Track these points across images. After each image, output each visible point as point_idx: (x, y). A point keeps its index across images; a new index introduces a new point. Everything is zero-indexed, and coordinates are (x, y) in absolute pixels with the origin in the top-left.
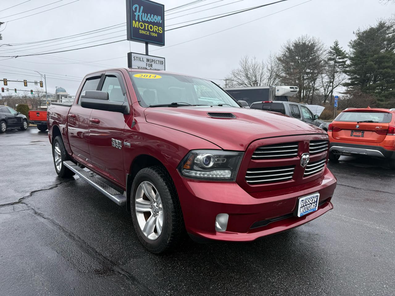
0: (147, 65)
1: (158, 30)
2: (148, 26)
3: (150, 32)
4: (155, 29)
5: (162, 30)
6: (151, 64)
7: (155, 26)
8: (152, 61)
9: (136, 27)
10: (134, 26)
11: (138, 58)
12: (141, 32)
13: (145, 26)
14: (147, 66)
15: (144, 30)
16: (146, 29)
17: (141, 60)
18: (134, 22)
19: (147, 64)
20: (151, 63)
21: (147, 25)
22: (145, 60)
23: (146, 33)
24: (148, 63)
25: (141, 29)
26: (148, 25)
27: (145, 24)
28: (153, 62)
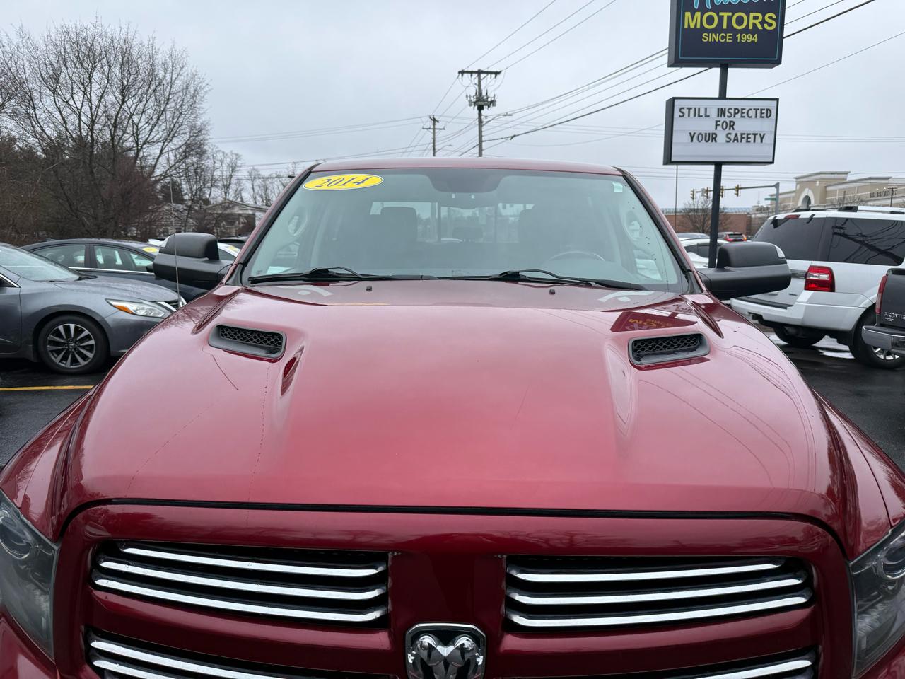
0: (717, 125)
1: (763, 22)
2: (730, 18)
3: (735, 32)
4: (752, 21)
5: (776, 20)
6: (731, 122)
7: (752, 15)
8: (735, 114)
9: (692, 26)
10: (686, 27)
11: (692, 111)
12: (706, 38)
13: (721, 18)
14: (719, 128)
15: (718, 30)
16: (725, 27)
17: (702, 113)
18: (688, 15)
19: (717, 122)
20: (732, 119)
21: (725, 15)
22: (713, 113)
23: (723, 37)
24: (722, 119)
25: (709, 31)
26: (730, 14)
27: (721, 14)
28: (738, 116)
